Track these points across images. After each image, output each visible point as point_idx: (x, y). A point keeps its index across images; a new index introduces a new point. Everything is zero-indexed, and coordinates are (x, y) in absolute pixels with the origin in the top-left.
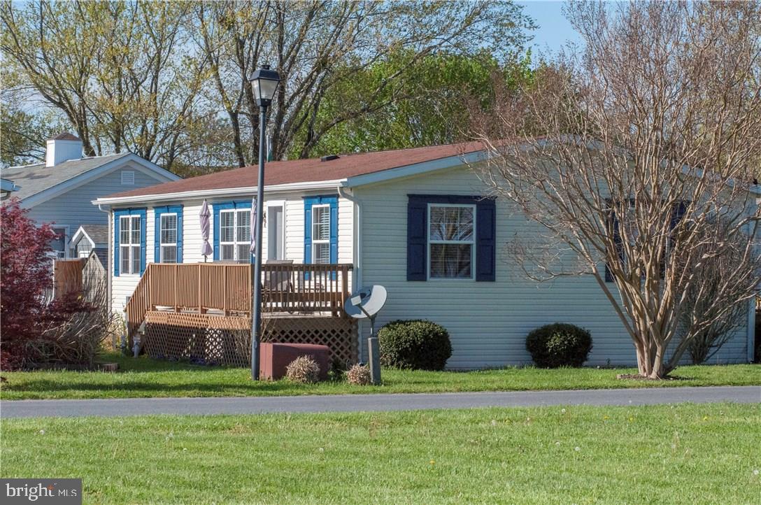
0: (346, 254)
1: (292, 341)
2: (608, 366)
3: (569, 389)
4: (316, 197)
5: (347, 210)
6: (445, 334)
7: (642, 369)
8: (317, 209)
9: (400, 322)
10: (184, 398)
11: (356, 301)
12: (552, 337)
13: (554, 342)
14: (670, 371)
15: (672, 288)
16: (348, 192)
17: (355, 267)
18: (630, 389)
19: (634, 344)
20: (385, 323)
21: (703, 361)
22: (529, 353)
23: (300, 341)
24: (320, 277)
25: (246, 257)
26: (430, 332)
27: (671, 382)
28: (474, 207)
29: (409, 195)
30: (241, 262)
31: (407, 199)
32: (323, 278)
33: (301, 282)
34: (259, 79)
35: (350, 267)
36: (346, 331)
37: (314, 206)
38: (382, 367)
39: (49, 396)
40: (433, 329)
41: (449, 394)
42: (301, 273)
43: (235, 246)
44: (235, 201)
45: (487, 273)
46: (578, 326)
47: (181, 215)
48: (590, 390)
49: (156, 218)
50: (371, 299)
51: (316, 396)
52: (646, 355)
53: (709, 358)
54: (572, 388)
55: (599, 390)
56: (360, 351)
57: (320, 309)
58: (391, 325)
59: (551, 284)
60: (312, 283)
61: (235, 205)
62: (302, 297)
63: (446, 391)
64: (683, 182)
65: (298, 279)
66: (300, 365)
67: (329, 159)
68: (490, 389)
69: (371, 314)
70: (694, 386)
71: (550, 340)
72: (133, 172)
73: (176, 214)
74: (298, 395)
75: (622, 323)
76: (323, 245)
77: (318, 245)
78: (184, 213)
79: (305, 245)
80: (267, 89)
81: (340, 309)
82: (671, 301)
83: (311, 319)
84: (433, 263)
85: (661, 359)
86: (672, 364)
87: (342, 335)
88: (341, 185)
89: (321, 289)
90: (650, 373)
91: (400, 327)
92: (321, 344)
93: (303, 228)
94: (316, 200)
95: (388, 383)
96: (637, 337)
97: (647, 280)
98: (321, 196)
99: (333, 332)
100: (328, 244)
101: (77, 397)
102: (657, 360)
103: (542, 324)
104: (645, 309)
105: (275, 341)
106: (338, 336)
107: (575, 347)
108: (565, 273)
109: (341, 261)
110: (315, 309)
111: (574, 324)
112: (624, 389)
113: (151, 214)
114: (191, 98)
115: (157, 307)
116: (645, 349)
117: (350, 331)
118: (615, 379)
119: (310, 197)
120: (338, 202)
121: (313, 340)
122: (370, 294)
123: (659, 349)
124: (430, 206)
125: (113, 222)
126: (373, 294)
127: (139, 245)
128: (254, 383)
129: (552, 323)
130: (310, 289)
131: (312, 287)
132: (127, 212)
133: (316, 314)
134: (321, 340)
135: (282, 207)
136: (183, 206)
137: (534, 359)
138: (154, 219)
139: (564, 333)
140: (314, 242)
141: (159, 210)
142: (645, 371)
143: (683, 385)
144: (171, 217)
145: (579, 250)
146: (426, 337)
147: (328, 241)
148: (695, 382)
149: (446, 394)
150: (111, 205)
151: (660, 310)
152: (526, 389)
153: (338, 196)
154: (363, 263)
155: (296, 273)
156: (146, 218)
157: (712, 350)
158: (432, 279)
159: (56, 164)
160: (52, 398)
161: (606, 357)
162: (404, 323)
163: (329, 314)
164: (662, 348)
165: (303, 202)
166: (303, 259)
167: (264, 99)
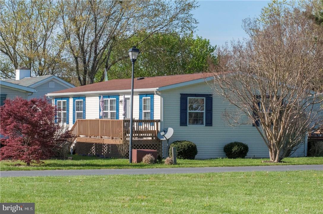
0: (157, 116)
1: (144, 149)
2: (254, 158)
3: (249, 166)
4: (144, 94)
5: (157, 99)
6: (195, 146)
7: (271, 159)
8: (145, 99)
9: (179, 141)
10: (113, 169)
11: (162, 133)
12: (234, 147)
13: (235, 149)
14: (281, 160)
15: (283, 129)
16: (158, 93)
17: (161, 120)
18: (270, 166)
19: (269, 150)
20: (173, 142)
21: (288, 156)
22: (225, 153)
23: (147, 149)
24: (146, 125)
25: (113, 117)
26: (190, 145)
27: (283, 163)
28: (205, 98)
29: (181, 94)
30: (111, 119)
31: (180, 95)
32: (147, 125)
33: (138, 126)
34: (132, 51)
35: (159, 121)
36: (158, 145)
37: (143, 98)
38: (177, 159)
39: (64, 169)
40: (191, 144)
41: (206, 168)
42: (137, 123)
43: (109, 113)
44: (109, 96)
45: (209, 123)
46: (243, 143)
47: (85, 100)
48: (256, 166)
49: (73, 101)
50: (167, 133)
51: (159, 169)
52: (273, 153)
53: (291, 155)
54: (250, 166)
55: (260, 166)
56: (163, 152)
57: (146, 137)
58: (175, 142)
59: (238, 127)
60: (143, 127)
61: (109, 97)
62: (139, 132)
63: (205, 167)
64: (289, 90)
65: (136, 125)
66: (147, 158)
67: (140, 79)
68: (221, 166)
69: (168, 138)
70: (293, 165)
71: (233, 148)
72: (54, 83)
73: (82, 100)
74: (153, 168)
75: (264, 142)
76: (147, 113)
77: (145, 113)
78: (86, 100)
79: (140, 112)
80: (135, 55)
81: (155, 136)
82: (282, 133)
83: (142, 140)
84: (189, 120)
85: (279, 155)
86: (282, 157)
87: (156, 146)
88: (156, 90)
89: (147, 129)
90: (275, 160)
91: (179, 144)
92: (155, 150)
93: (139, 106)
94: (145, 96)
95: (179, 164)
96: (270, 147)
97: (274, 126)
98: (147, 94)
99: (153, 145)
100: (149, 112)
101: (74, 169)
102: (277, 155)
103: (229, 142)
104: (273, 136)
105: (138, 148)
106: (155, 147)
107: (243, 151)
108: (244, 123)
109: (155, 119)
110: (144, 136)
111: (242, 142)
112: (268, 166)
113: (71, 100)
114: (60, 51)
115: (80, 136)
116: (273, 151)
117: (159, 145)
118: (262, 162)
119: (141, 94)
120: (154, 96)
121: (149, 148)
122: (167, 131)
123: (278, 151)
124: (188, 98)
125: (54, 103)
126: (168, 131)
127: (66, 112)
128: (131, 164)
129: (233, 142)
130: (142, 129)
131: (143, 128)
132: (61, 99)
133: (145, 138)
134: (155, 148)
135: (129, 98)
136: (86, 97)
137: (227, 155)
138: (73, 102)
139: (238, 146)
140: (143, 111)
141: (75, 98)
142: (272, 159)
143: (289, 164)
144: (80, 101)
145: (248, 114)
146: (189, 147)
147: (150, 111)
148: (293, 163)
149: (205, 168)
150: (53, 96)
151: (278, 137)
152: (234, 166)
153: (154, 94)
154: (164, 119)
155: (135, 123)
156: (69, 101)
157: (292, 152)
158: (189, 125)
159: (20, 79)
160: (65, 169)
161: (253, 154)
162: (180, 142)
163: (150, 138)
164: (279, 151)
165: (139, 96)
166: (139, 118)
167: (134, 59)
